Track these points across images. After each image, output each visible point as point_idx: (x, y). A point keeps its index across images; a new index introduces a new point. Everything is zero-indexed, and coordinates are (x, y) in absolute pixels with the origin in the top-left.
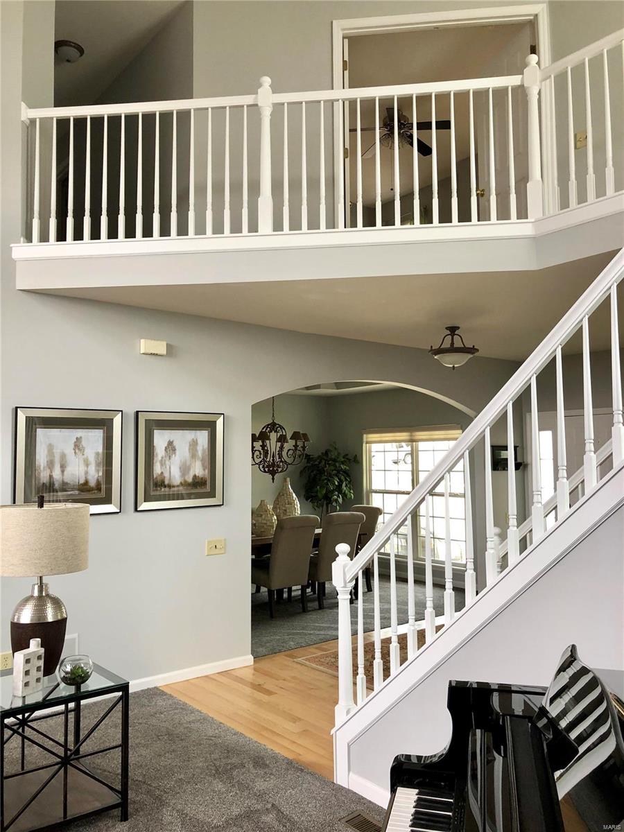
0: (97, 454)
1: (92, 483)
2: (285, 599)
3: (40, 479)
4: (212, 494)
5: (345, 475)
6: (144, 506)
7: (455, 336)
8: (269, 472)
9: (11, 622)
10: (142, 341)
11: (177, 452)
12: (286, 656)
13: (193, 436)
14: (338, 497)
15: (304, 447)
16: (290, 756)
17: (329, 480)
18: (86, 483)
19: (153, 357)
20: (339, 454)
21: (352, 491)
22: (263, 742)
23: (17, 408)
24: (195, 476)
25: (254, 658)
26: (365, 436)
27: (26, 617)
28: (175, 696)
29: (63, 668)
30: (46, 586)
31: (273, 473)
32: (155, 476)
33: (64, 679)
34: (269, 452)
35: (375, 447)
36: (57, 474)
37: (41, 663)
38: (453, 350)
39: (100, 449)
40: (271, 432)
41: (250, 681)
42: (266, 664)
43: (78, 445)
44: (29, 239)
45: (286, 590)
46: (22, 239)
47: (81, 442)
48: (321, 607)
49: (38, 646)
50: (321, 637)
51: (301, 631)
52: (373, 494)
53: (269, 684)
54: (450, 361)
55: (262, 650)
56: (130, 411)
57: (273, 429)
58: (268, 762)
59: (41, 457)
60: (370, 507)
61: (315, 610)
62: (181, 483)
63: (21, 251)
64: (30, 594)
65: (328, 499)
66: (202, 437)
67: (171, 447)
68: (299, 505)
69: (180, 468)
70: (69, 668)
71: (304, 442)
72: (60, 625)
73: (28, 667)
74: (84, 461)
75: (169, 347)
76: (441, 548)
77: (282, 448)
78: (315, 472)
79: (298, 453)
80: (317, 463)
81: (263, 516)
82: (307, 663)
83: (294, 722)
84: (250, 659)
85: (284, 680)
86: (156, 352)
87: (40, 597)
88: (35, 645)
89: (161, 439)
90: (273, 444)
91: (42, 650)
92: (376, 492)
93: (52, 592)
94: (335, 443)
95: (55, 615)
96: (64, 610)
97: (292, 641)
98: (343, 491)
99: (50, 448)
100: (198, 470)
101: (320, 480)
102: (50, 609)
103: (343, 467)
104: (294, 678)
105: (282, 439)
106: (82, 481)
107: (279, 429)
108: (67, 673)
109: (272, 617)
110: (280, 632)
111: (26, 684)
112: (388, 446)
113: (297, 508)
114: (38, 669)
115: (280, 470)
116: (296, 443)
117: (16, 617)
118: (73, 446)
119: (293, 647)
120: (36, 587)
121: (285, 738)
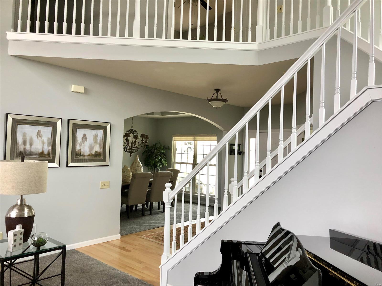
0: (49, 138)
1: (46, 152)
2: (134, 210)
3: (19, 150)
4: (104, 160)
5: (164, 155)
6: (71, 164)
7: (218, 94)
8: (129, 152)
9: (6, 217)
10: (73, 85)
11: (88, 140)
12: (136, 235)
13: (96, 133)
14: (160, 165)
15: (146, 141)
16: (139, 278)
17: (156, 157)
18: (43, 152)
19: (77, 93)
20: (161, 145)
21: (166, 162)
22: (126, 272)
23: (7, 114)
24: (96, 152)
25: (121, 236)
26: (173, 137)
27: (14, 214)
28: (84, 253)
29: (33, 239)
30: (24, 200)
31: (131, 153)
32: (77, 151)
33: (33, 244)
34: (130, 143)
35: (177, 143)
36: (28, 147)
37: (22, 236)
38: (217, 100)
39: (50, 136)
40: (131, 133)
41: (119, 246)
42: (127, 239)
43: (39, 134)
44: (16, 30)
45: (135, 206)
46: (12, 30)
47: (40, 132)
48: (151, 214)
49: (21, 228)
50: (152, 227)
51: (142, 224)
52: (176, 164)
53: (128, 247)
54: (216, 105)
55: (124, 232)
56: (66, 119)
57: (132, 132)
58: (129, 281)
59: (20, 139)
60: (174, 170)
61: (148, 215)
62: (89, 154)
63: (11, 35)
64: (16, 204)
65: (155, 166)
66: (100, 133)
67: (84, 138)
68: (142, 168)
69: (89, 148)
70: (36, 239)
71: (146, 139)
72: (31, 219)
73: (16, 238)
74: (42, 142)
75: (86, 89)
76: (205, 189)
77: (135, 141)
78: (150, 153)
79: (143, 144)
80: (151, 149)
81: (126, 172)
82: (146, 238)
83: (141, 263)
84: (118, 236)
85: (135, 245)
86: (79, 92)
87: (21, 205)
88: (19, 228)
89: (80, 133)
90: (131, 139)
91: (23, 230)
92: (177, 163)
93: (27, 203)
94: (159, 140)
95: (29, 213)
96: (33, 212)
97: (138, 228)
98: (162, 162)
99: (24, 135)
100: (98, 149)
101: (152, 157)
102: (26, 211)
103: (163, 151)
104: (140, 244)
105: (136, 137)
106: (41, 151)
107: (135, 132)
108: (34, 241)
109: (128, 218)
110: (132, 224)
111: (15, 246)
112: (183, 143)
113: (142, 169)
114: (21, 239)
115: (134, 151)
116: (143, 139)
117: (8, 214)
118: (36, 134)
119: (139, 231)
120: (19, 200)
121: (137, 270)
